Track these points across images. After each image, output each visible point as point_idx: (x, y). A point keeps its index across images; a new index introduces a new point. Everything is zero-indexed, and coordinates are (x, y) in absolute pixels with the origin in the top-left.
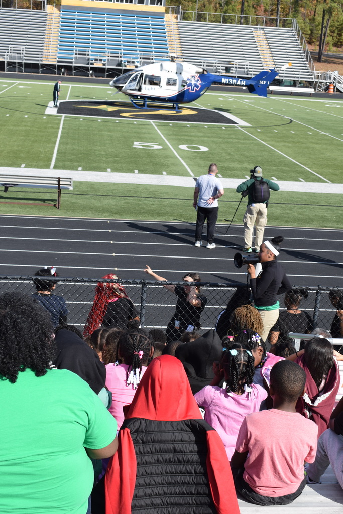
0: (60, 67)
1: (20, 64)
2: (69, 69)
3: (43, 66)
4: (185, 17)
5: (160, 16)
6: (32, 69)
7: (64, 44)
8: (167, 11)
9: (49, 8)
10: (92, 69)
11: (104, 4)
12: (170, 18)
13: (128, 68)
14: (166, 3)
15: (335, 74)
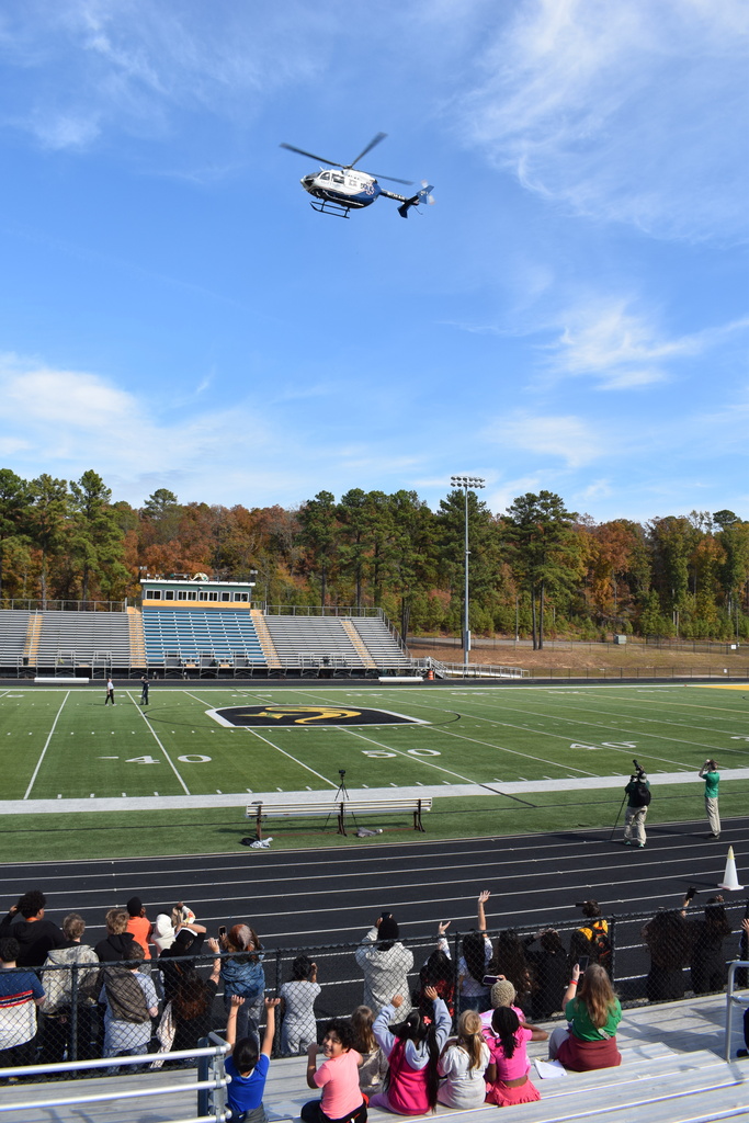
0: (151, 671)
1: (108, 670)
2: (161, 672)
3: (133, 670)
4: (272, 612)
5: (246, 612)
6: (123, 674)
7: (151, 645)
8: (252, 607)
9: (130, 610)
10: (186, 670)
11: (187, 603)
12: (255, 613)
13: (222, 667)
14: (251, 599)
15: (429, 659)
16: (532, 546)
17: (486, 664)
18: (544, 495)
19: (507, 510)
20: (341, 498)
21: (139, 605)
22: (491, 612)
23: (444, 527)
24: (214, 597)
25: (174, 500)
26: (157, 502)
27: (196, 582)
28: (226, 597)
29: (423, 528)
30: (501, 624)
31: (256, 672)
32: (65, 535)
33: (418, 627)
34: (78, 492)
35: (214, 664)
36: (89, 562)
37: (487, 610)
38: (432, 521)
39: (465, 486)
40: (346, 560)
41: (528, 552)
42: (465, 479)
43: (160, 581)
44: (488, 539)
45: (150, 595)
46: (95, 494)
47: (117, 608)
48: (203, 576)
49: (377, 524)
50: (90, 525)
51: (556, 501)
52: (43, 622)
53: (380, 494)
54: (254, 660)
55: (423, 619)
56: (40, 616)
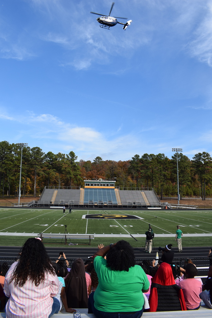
0: (84, 206)
1: (73, 205)
2: (87, 206)
3: (80, 205)
5: (113, 189)
6: (77, 207)
8: (115, 188)
9: (81, 189)
10: (94, 206)
11: (97, 187)
12: (116, 190)
13: (105, 205)
14: (115, 186)
15: (167, 203)
16: (200, 168)
17: (186, 205)
18: (204, 153)
19: (193, 158)
20: (141, 156)
21: (84, 188)
22: (192, 190)
23: (173, 164)
24: (104, 185)
25: (101, 160)
26: (97, 160)
27: (99, 181)
28: (108, 185)
29: (166, 164)
30: (196, 193)
31: (114, 206)
32: (64, 169)
33: (169, 194)
34: (68, 157)
35: (102, 204)
36: (71, 176)
37: (191, 189)
38: (168, 162)
39: (177, 151)
40: (143, 174)
41: (199, 170)
42: (176, 149)
43: (89, 181)
44: (186, 167)
45: (87, 185)
46: (73, 158)
47: (78, 188)
48: (101, 179)
49: (151, 164)
50: (71, 166)
51: (208, 155)
52: (58, 192)
53: (153, 155)
54: (113, 203)
55: (171, 192)
56: (57, 191)
